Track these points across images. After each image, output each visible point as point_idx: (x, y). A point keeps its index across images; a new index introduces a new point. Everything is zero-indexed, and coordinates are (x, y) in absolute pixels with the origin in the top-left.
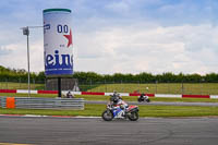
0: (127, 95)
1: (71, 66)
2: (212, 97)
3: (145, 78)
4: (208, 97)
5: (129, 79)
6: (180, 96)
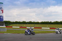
0: (19, 27)
1: (3, 19)
2: (42, 28)
4: (41, 28)
6: (34, 28)
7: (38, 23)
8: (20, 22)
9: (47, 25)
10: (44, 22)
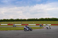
0: (7, 25)
2: (29, 25)
3: (12, 20)
5: (7, 20)
6: (21, 25)
7: (25, 20)
8: (8, 20)
9: (33, 22)
10: (30, 19)
